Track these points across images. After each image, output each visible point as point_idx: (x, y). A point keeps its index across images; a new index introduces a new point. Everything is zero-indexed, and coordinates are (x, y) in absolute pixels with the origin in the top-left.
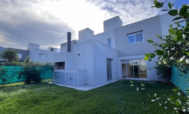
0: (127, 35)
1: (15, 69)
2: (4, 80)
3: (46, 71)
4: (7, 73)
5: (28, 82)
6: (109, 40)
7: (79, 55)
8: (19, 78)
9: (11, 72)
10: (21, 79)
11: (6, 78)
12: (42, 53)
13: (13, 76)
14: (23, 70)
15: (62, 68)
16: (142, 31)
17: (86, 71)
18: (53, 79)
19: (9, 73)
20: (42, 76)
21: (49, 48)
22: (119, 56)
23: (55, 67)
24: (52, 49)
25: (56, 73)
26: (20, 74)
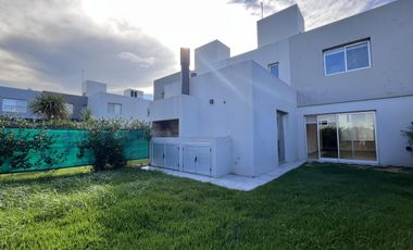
0: (324, 51)
1: (69, 135)
2: (49, 161)
3: (136, 142)
4: (55, 145)
5: (99, 166)
6: (274, 67)
7: (212, 102)
8: (80, 156)
9: (63, 142)
10: (84, 159)
11: (53, 157)
12: (113, 102)
13: (68, 151)
14: (86, 139)
15: (169, 133)
16: (369, 39)
17: (231, 141)
18: (152, 159)
19: (59, 146)
20: (128, 153)
21: (125, 92)
22: (299, 107)
23: (153, 133)
24: (134, 94)
25: (156, 145)
26: (82, 148)
